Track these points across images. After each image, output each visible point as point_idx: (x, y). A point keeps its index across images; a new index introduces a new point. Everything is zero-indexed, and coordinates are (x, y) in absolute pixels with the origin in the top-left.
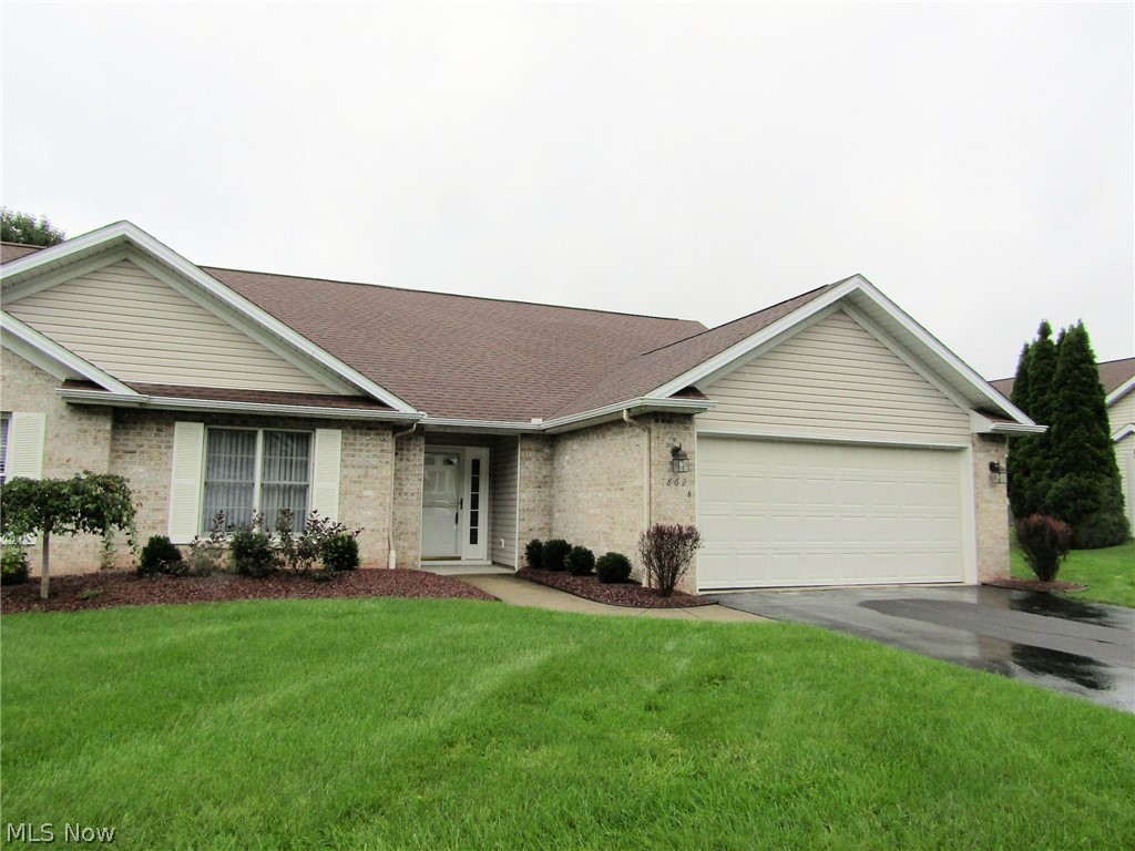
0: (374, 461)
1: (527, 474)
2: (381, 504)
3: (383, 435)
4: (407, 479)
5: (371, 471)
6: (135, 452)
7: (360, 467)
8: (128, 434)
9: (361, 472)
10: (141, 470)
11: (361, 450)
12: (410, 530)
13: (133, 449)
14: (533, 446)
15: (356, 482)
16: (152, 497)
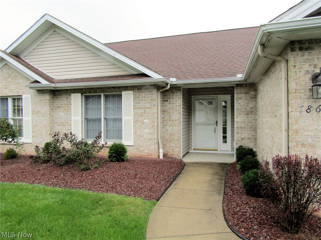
0: (148, 105)
1: (240, 107)
2: (152, 126)
3: (152, 91)
4: (173, 113)
5: (147, 110)
6: (60, 107)
7: (142, 108)
8: (58, 100)
9: (142, 111)
10: (63, 114)
11: (142, 100)
12: (176, 138)
13: (59, 106)
14: (243, 91)
15: (140, 116)
16: (67, 124)
